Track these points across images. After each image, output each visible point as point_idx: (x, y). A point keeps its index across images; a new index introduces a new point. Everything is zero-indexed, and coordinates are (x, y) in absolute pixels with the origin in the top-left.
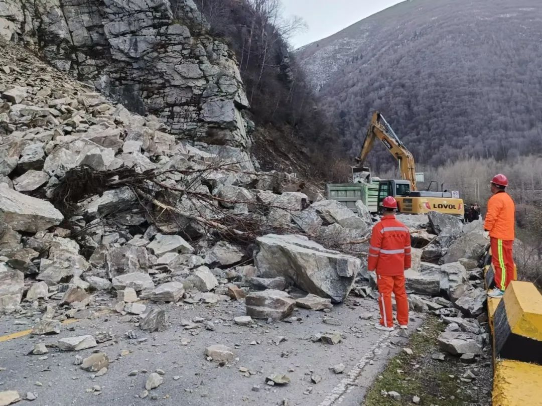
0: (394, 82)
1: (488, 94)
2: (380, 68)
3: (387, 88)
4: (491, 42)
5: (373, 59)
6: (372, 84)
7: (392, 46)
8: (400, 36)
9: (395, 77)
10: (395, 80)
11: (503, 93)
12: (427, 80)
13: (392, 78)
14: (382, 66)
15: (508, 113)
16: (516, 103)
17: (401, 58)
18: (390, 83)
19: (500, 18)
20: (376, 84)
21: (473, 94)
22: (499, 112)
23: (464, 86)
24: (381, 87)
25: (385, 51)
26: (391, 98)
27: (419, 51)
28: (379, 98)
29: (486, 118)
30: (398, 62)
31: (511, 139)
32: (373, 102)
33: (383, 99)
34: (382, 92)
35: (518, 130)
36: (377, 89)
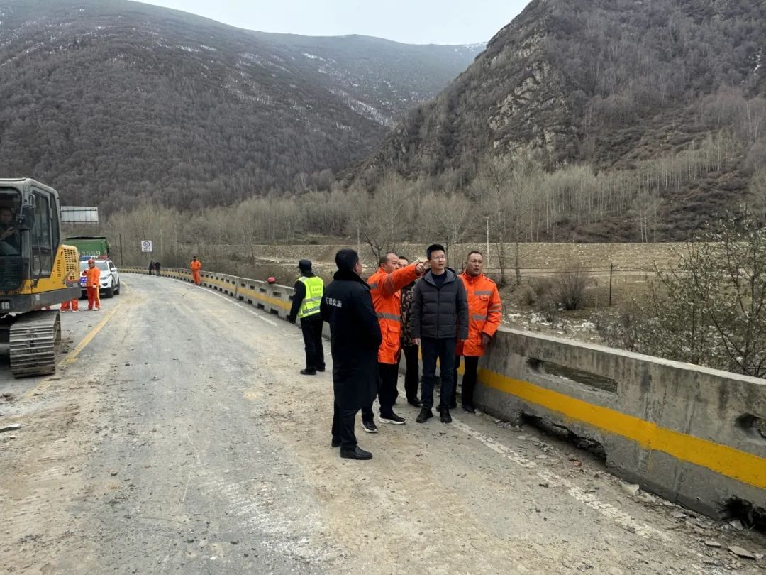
0: (44, 100)
1: (168, 135)
2: (22, 76)
3: (33, 105)
4: (170, 75)
5: (9, 60)
6: (9, 97)
7: (41, 49)
8: (53, 39)
9: (45, 92)
10: (46, 96)
11: (184, 136)
12: (92, 105)
13: (40, 92)
14: (24, 73)
15: (190, 159)
16: (198, 150)
17: (54, 69)
18: (38, 99)
19: (180, 50)
20: (16, 98)
21: (151, 132)
22: (180, 156)
23: (140, 120)
24: (24, 102)
25: (30, 54)
26: (39, 120)
27: (81, 64)
28: (20, 118)
29: (165, 162)
30: (50, 73)
31: (192, 189)
32: (10, 121)
33: (27, 120)
34: (25, 110)
35: (200, 179)
36: (16, 104)
